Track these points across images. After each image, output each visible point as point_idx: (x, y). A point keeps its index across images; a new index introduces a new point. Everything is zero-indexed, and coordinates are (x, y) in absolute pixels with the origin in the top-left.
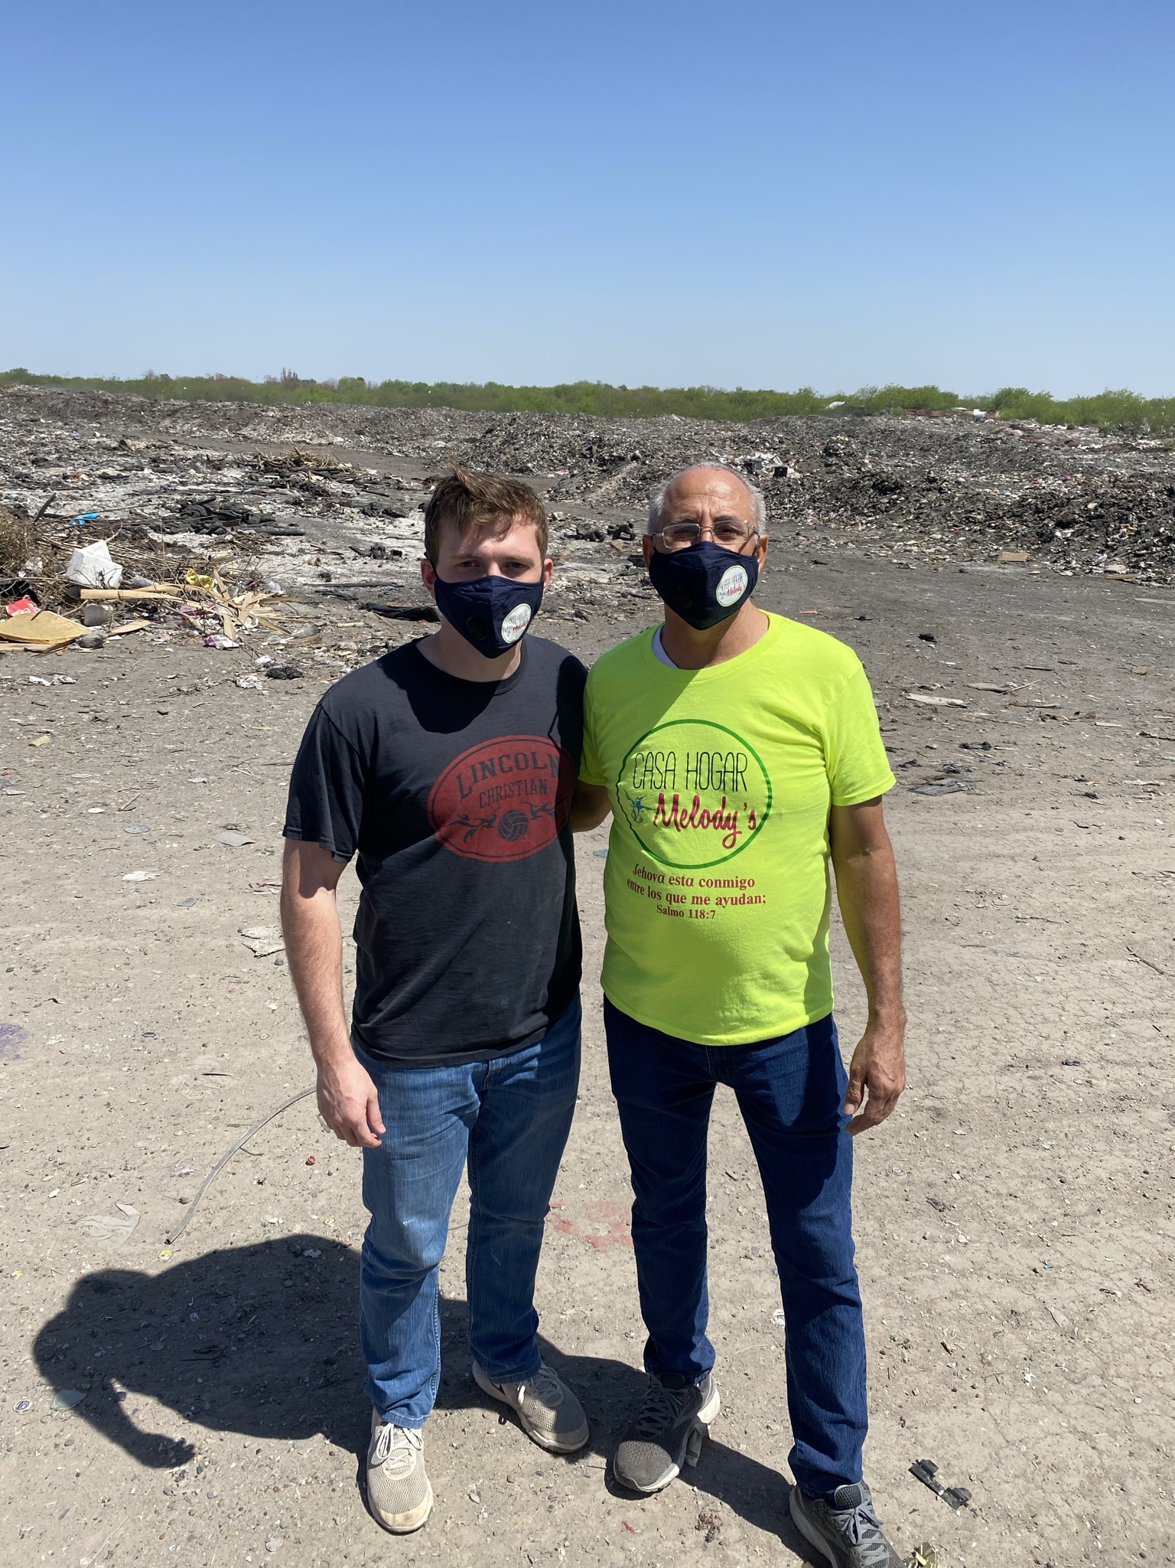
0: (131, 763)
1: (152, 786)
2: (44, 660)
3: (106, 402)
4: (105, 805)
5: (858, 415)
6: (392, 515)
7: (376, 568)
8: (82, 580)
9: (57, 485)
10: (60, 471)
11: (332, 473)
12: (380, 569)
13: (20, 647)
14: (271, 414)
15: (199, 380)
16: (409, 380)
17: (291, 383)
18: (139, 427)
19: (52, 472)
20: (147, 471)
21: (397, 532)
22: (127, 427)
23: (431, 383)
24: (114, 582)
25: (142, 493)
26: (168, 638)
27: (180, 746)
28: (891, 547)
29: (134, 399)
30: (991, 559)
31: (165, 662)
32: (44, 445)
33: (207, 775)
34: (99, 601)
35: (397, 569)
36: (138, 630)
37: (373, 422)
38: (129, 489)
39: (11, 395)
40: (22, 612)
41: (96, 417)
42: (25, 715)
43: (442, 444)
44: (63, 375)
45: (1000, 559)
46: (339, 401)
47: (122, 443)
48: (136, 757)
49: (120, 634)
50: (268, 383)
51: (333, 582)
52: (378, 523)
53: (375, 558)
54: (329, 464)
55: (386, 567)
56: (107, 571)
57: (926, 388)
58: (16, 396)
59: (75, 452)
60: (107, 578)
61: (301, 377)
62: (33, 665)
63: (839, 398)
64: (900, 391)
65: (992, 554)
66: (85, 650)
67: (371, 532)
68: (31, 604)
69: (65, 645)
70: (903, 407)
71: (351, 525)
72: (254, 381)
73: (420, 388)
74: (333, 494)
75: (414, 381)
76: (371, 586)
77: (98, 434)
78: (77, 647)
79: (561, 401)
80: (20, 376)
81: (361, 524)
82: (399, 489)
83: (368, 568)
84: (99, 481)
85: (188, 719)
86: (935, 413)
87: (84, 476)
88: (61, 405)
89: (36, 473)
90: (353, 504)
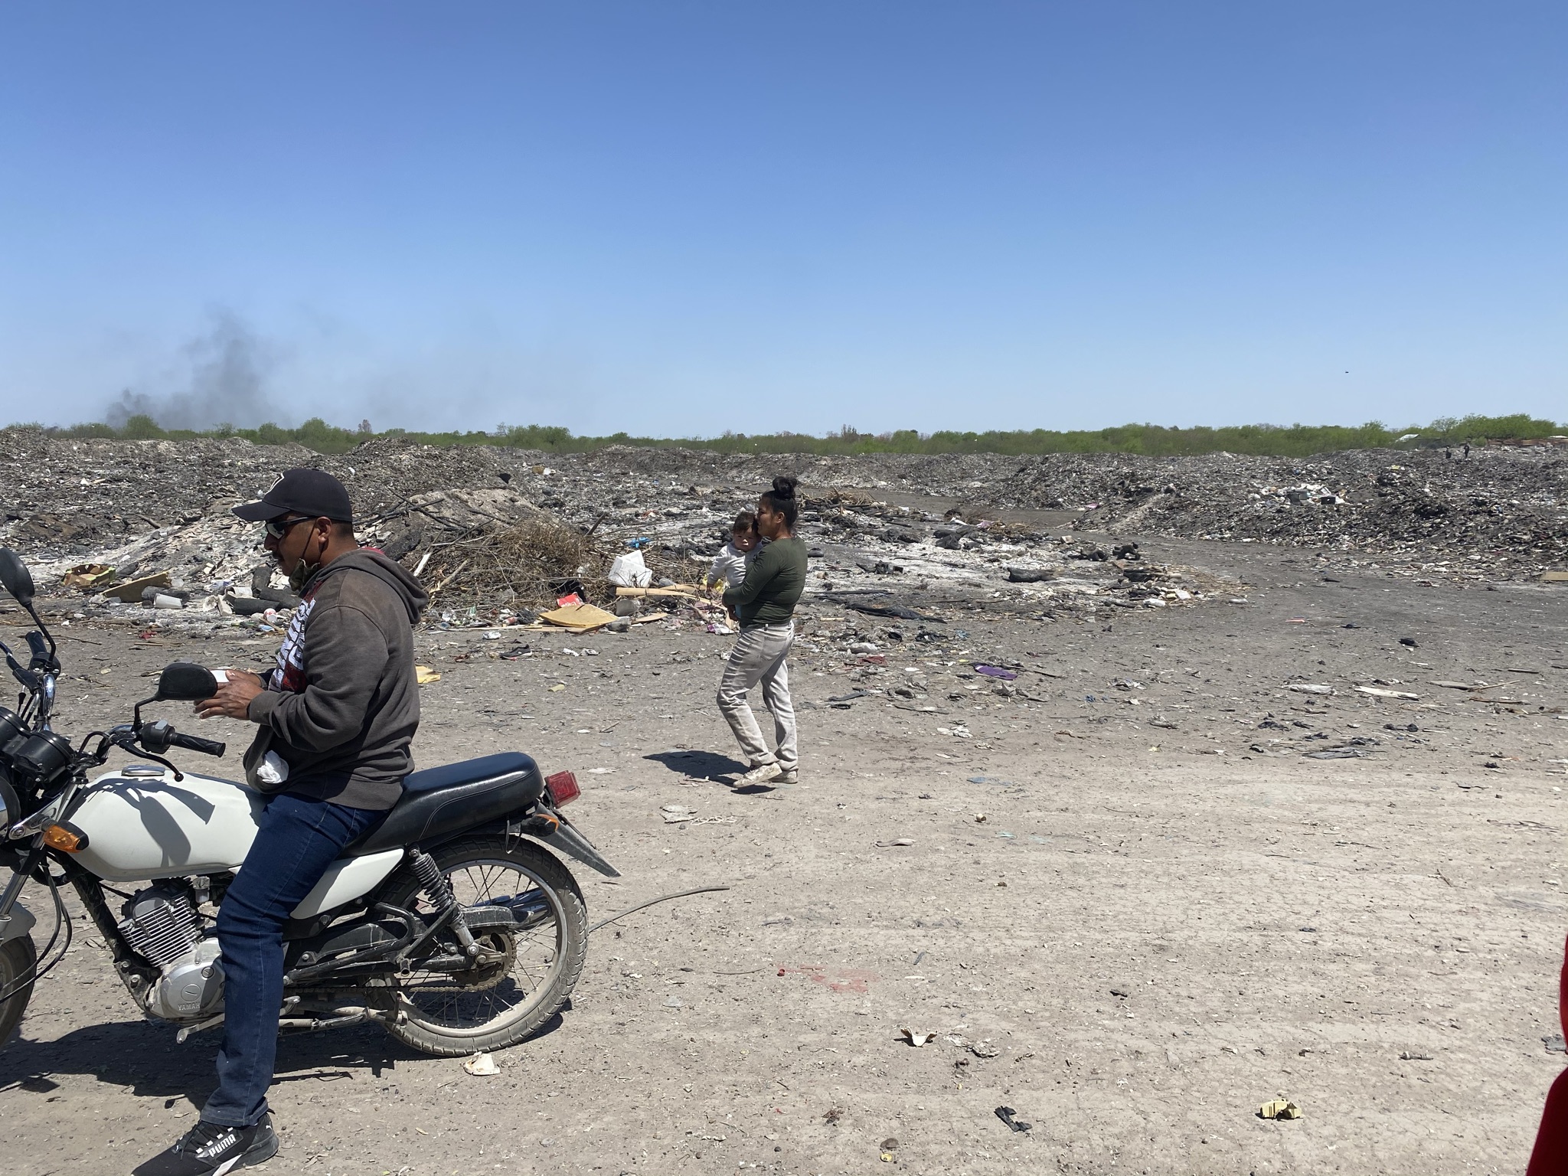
0: (620, 704)
1: (630, 718)
2: (578, 639)
3: (685, 457)
4: (591, 728)
5: (1432, 447)
6: (906, 540)
7: (876, 581)
8: (620, 581)
9: (629, 521)
10: (633, 510)
11: (864, 509)
12: (879, 582)
13: (562, 629)
14: (824, 463)
15: (770, 438)
16: (958, 431)
17: (850, 437)
18: (710, 477)
19: (627, 512)
20: (705, 510)
21: (907, 554)
22: (699, 476)
23: (980, 432)
24: (645, 583)
25: (696, 526)
26: (679, 625)
27: (661, 695)
28: (1419, 568)
29: (708, 454)
30: (1533, 579)
31: (672, 642)
32: (628, 492)
33: (674, 714)
34: (630, 597)
35: (895, 582)
36: (657, 620)
37: (917, 468)
38: (687, 523)
39: (609, 454)
40: (570, 604)
41: (676, 470)
42: (552, 672)
43: (978, 484)
44: (655, 437)
45: (1544, 578)
46: (890, 451)
47: (692, 489)
48: (625, 701)
49: (642, 623)
50: (830, 438)
51: (834, 590)
52: (892, 547)
53: (878, 573)
54: (864, 502)
55: (883, 580)
56: (639, 573)
57: (1514, 418)
58: (613, 454)
59: (651, 497)
60: (638, 579)
61: (860, 432)
62: (570, 640)
63: (1412, 431)
64: (1483, 421)
65: (1535, 574)
66: (612, 632)
67: (883, 554)
68: (577, 599)
69: (597, 629)
70: (1487, 438)
71: (867, 549)
72: (817, 437)
73: (970, 437)
74: (861, 526)
75: (964, 431)
76: (865, 593)
77: (674, 483)
78: (606, 630)
79: (1108, 443)
80: (621, 438)
81: (877, 548)
82: (922, 520)
83: (869, 581)
84: (664, 518)
85: (674, 678)
86: (1526, 442)
87: (652, 514)
88: (647, 461)
89: (615, 512)
90: (875, 533)
